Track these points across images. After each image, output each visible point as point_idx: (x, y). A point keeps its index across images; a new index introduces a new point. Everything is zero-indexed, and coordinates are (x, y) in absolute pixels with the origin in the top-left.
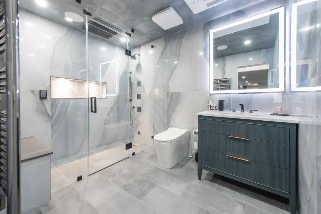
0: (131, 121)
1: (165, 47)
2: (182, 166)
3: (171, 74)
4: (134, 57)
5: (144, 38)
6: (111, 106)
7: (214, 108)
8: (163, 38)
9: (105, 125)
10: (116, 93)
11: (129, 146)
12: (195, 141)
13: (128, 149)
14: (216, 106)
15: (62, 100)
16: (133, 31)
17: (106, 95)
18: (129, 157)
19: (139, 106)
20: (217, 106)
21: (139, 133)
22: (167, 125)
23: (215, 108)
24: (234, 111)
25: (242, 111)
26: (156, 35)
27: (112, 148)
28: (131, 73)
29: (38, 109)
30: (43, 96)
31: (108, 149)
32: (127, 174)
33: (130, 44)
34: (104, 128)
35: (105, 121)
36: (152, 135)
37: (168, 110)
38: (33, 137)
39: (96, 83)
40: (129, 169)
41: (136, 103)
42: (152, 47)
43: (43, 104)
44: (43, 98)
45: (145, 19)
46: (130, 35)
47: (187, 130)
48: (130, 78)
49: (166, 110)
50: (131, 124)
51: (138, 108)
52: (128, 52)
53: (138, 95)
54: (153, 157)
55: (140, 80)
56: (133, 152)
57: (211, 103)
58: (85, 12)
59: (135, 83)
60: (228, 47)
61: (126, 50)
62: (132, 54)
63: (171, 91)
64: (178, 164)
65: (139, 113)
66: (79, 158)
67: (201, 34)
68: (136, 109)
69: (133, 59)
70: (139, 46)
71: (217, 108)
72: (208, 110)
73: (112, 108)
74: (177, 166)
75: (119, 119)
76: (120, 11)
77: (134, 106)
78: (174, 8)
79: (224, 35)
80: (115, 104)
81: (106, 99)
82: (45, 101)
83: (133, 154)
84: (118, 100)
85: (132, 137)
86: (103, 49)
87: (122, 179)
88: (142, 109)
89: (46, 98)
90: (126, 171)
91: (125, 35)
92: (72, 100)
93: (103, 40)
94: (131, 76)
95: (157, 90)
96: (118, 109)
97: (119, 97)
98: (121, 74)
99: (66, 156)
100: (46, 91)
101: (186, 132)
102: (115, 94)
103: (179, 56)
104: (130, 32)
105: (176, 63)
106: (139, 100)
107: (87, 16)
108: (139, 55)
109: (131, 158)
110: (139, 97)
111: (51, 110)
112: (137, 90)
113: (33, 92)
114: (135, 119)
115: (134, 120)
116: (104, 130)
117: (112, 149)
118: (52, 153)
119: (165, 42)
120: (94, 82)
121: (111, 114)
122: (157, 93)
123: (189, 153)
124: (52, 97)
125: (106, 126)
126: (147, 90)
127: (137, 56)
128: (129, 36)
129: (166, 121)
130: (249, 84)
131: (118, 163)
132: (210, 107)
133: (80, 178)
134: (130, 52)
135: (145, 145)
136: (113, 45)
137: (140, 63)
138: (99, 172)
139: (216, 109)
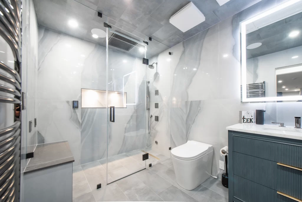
0: (149, 129)
1: (184, 52)
2: (205, 189)
3: (191, 81)
4: (151, 66)
5: (161, 46)
6: (131, 114)
7: (249, 121)
8: (182, 43)
9: (125, 132)
10: (136, 103)
11: (145, 157)
12: (222, 160)
13: (145, 160)
14: (251, 118)
15: (89, 109)
16: (150, 39)
17: (126, 104)
18: (145, 169)
19: (156, 115)
20: (253, 117)
21: (156, 142)
22: (186, 138)
23: (251, 120)
24: (282, 125)
25: (298, 125)
26: (174, 40)
27: (130, 155)
28: (149, 82)
29: (71, 117)
30: (75, 105)
31: (127, 156)
32: (143, 189)
33: (147, 53)
34: (124, 136)
35: (125, 129)
36: (170, 147)
37: (187, 120)
38: (67, 141)
39: (118, 93)
40: (145, 183)
41: (154, 112)
42: (170, 53)
43: (75, 112)
44: (76, 107)
45: (162, 23)
46: (147, 43)
47: (210, 146)
48: (148, 88)
49: (185, 120)
50: (149, 133)
51: (156, 117)
52: (145, 61)
53: (156, 104)
54: (171, 172)
55: (158, 89)
56: (150, 163)
57: (244, 114)
58: (106, 25)
59: (153, 92)
60: (263, 44)
61: (144, 59)
62: (150, 63)
63: (190, 100)
64: (199, 186)
65: (157, 122)
66: (102, 163)
67: (229, 30)
68: (154, 118)
69: (151, 68)
70: (156, 55)
71: (253, 120)
72: (240, 122)
73: (132, 117)
74: (199, 188)
75: (138, 127)
76: (137, 18)
77: (151, 115)
78: (195, 4)
79: (259, 28)
80: (134, 112)
81: (126, 108)
82: (77, 110)
83: (150, 165)
84: (137, 109)
85: (149, 146)
86: (125, 61)
87: (137, 195)
88: (160, 119)
89: (77, 107)
90: (142, 185)
91: (143, 44)
92: (97, 109)
93: (124, 53)
94: (149, 85)
95: (174, 99)
96: (137, 117)
97: (138, 106)
98: (140, 84)
99: (92, 160)
100: (78, 101)
101: (210, 148)
102: (134, 103)
103: (200, 59)
104: (147, 40)
105: (195, 69)
106: (157, 109)
107: (107, 29)
108: (157, 64)
109: (147, 170)
110: (157, 106)
111: (81, 119)
112: (155, 99)
113: (68, 102)
114: (153, 128)
115: (151, 129)
116: (124, 137)
117: (131, 157)
118: (74, 161)
119: (184, 47)
120: (116, 93)
121: (131, 123)
122: (175, 102)
123: (214, 173)
124: (82, 107)
125: (126, 134)
126: (165, 99)
127: (155, 65)
128: (147, 45)
129: (185, 132)
130: (287, 89)
131: (135, 174)
132: (243, 119)
133: (99, 186)
134: (147, 60)
135: (162, 155)
136: (133, 56)
137: (158, 71)
138: (117, 182)
139: (252, 122)
